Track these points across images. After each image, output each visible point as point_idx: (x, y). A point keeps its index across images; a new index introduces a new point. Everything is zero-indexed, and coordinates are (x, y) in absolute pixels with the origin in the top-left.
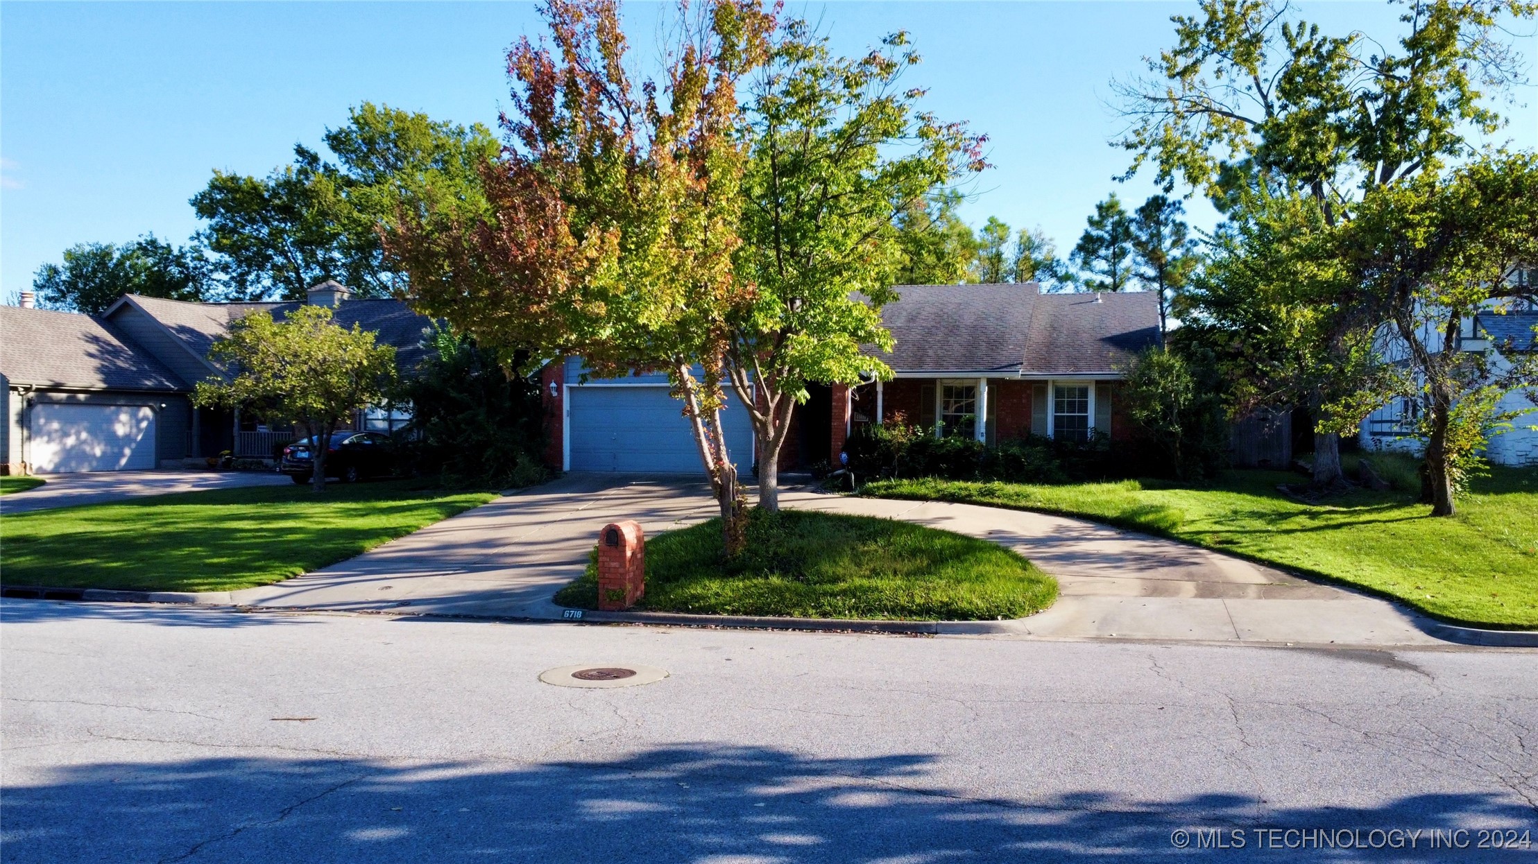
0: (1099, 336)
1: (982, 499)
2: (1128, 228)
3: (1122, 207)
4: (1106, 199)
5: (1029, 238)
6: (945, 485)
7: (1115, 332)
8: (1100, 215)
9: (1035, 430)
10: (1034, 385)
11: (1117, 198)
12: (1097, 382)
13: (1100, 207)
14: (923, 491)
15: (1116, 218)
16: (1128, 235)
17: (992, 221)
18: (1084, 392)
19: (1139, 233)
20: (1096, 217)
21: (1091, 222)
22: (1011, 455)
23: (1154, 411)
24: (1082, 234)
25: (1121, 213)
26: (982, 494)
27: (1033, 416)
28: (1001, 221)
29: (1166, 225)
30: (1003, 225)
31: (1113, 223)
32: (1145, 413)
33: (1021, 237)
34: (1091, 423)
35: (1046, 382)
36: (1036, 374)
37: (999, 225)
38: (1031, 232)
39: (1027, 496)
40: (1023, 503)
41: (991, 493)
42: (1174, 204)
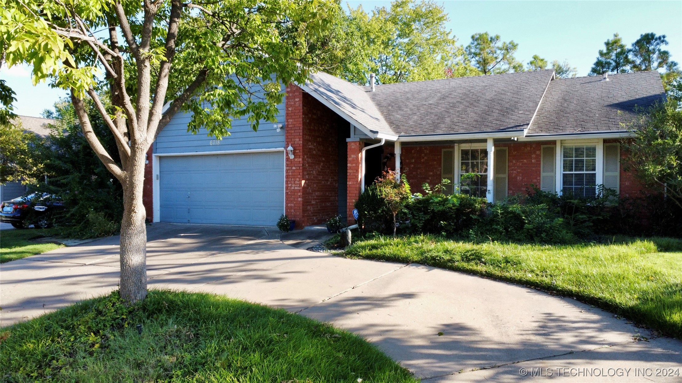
0: (607, 103)
1: (465, 265)
2: (626, 57)
3: (623, 42)
4: (611, 38)
5: (558, 66)
6: (433, 246)
7: (621, 100)
8: (608, 49)
9: (544, 188)
10: (542, 147)
11: (619, 37)
12: (605, 141)
13: (607, 44)
14: (406, 252)
15: (619, 50)
16: (627, 61)
17: (535, 58)
18: (592, 151)
19: (635, 59)
20: (605, 51)
21: (601, 54)
22: (512, 212)
23: (670, 167)
24: (595, 61)
25: (622, 47)
26: (466, 258)
27: (542, 174)
28: (541, 58)
29: (654, 53)
30: (542, 60)
31: (616, 54)
32: (659, 168)
33: (554, 65)
34: (599, 180)
35: (554, 142)
36: (544, 136)
37: (539, 60)
38: (562, 64)
39: (517, 264)
40: (511, 273)
41: (478, 257)
42: (660, 38)
